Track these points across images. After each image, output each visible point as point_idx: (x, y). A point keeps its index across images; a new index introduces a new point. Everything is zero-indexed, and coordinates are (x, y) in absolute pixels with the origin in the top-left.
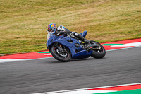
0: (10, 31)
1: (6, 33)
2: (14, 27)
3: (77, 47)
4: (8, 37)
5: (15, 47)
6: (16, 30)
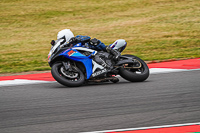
0: (154, 25)
1: (149, 30)
2: (161, 20)
5: (164, 51)
6: (164, 25)
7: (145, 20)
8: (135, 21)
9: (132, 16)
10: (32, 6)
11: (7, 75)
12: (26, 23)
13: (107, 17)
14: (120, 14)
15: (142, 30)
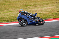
0: (55, 9)
2: (57, 7)
3: (31, 20)
4: (54, 11)
6: (57, 9)
7: (53, 7)
8: (50, 7)
9: (49, 6)
10: (22, 3)
11: (14, 22)
12: (20, 8)
13: (42, 6)
14: (46, 6)
15: (51, 10)
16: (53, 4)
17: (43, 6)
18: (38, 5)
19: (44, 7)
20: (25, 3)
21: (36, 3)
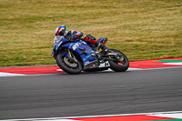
4: (117, 39)
16: (114, 18)
17: (84, 22)
18: (68, 20)
19: (85, 25)
20: (27, 12)
21: (62, 12)
